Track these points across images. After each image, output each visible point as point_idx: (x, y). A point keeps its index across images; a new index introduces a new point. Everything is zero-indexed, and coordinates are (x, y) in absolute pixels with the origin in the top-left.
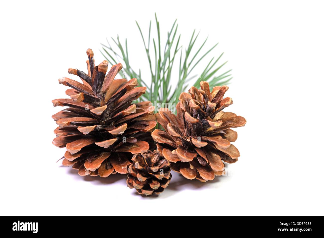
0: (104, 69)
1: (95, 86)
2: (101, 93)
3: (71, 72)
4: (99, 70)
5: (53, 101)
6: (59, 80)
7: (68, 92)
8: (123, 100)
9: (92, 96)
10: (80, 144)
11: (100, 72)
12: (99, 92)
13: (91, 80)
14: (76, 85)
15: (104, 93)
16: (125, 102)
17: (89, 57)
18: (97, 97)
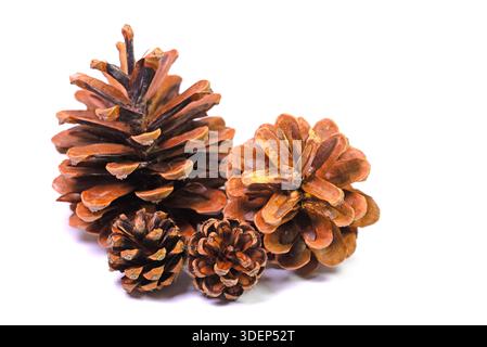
0: (155, 63)
1: (136, 92)
2: (143, 104)
3: (96, 66)
4: (146, 65)
5: (59, 115)
6: (71, 79)
7: (78, 96)
8: (182, 116)
9: (128, 107)
10: (107, 192)
11: (148, 69)
12: (141, 101)
13: (128, 80)
14: (100, 87)
15: (149, 103)
16: (185, 120)
17: (126, 40)
18: (136, 111)
